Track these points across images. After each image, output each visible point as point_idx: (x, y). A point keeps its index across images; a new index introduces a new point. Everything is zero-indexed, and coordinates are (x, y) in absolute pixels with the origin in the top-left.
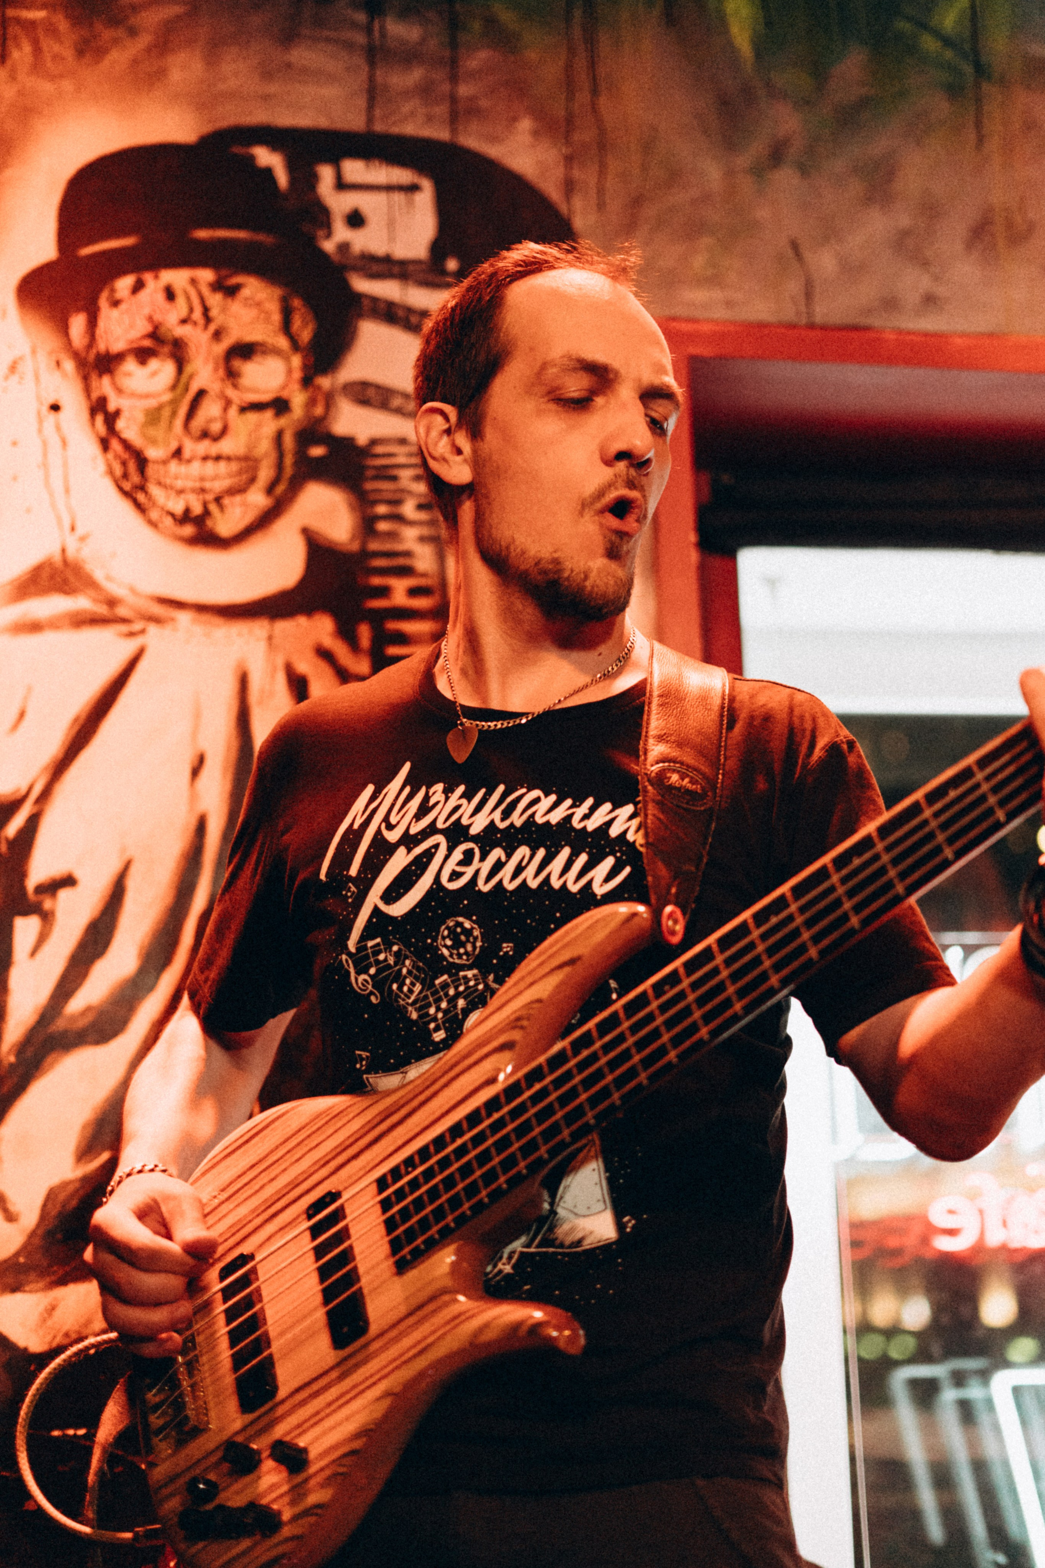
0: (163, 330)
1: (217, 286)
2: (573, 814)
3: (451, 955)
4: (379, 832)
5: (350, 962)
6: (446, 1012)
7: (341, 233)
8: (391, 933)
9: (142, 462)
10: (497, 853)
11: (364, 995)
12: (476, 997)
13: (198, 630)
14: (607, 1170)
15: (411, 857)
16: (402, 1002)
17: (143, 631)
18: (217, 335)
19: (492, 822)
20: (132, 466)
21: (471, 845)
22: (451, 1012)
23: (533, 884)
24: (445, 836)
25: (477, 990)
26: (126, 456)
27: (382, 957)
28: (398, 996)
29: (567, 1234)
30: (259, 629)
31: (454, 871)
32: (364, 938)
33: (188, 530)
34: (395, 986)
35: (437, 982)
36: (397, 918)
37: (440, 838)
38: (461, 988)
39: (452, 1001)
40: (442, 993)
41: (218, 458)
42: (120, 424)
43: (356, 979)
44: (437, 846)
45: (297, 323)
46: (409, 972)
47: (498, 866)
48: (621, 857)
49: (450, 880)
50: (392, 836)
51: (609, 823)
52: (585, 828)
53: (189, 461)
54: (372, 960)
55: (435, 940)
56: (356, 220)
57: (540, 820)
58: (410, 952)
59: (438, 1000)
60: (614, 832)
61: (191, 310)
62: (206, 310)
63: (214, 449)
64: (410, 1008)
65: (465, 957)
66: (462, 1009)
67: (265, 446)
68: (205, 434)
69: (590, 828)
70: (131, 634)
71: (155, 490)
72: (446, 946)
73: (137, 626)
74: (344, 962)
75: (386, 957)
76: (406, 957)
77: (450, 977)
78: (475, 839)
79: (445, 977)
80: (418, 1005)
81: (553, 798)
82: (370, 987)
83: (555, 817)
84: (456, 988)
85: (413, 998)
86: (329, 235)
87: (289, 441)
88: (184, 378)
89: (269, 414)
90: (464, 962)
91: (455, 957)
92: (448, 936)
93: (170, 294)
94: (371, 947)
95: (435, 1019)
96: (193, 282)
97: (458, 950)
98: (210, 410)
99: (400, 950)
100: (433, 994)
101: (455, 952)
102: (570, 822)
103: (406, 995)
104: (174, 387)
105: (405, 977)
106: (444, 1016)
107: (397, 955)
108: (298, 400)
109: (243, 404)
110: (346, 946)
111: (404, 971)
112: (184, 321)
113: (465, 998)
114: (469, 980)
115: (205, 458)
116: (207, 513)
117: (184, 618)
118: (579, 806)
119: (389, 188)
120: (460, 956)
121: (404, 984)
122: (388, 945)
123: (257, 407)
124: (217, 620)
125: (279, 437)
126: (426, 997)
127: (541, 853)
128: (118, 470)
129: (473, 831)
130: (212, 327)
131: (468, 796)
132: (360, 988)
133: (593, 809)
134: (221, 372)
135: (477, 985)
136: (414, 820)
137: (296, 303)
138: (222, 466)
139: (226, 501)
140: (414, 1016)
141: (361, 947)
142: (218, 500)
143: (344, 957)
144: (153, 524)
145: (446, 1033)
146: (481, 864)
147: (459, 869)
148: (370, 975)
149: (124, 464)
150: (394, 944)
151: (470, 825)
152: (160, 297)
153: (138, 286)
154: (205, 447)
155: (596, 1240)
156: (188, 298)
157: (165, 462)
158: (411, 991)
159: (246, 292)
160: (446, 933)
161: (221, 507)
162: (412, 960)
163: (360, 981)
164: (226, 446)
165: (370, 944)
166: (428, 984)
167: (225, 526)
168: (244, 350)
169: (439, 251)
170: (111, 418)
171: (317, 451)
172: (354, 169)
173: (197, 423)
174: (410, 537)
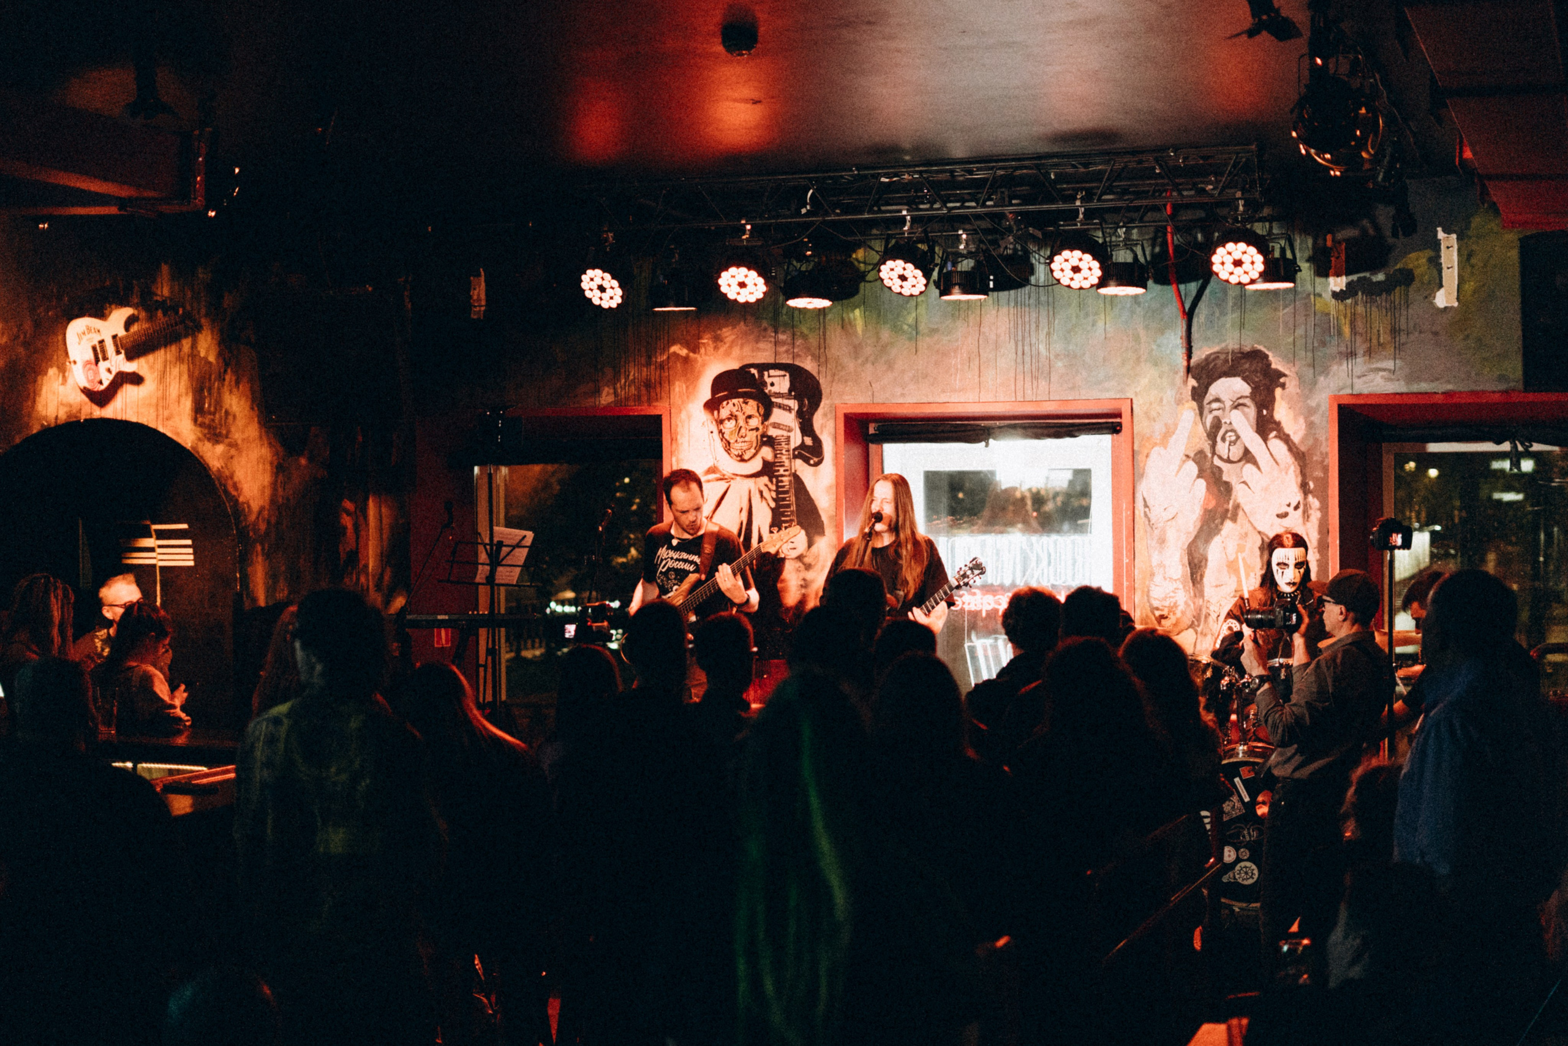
0: (733, 413)
1: (744, 402)
7: (769, 388)
9: (729, 443)
13: (741, 481)
17: (730, 482)
18: (744, 414)
20: (727, 445)
26: (726, 442)
30: (752, 480)
33: (739, 458)
41: (745, 442)
42: (725, 435)
45: (760, 410)
53: (739, 443)
56: (772, 384)
61: (738, 408)
62: (741, 408)
63: (744, 440)
67: (754, 439)
68: (742, 437)
70: (728, 482)
71: (732, 450)
73: (729, 480)
86: (767, 388)
87: (759, 437)
88: (737, 424)
89: (755, 431)
93: (734, 405)
96: (738, 402)
98: (743, 431)
104: (735, 426)
108: (761, 428)
109: (750, 429)
112: (737, 411)
115: (742, 442)
116: (742, 454)
117: (738, 478)
119: (779, 376)
123: (753, 430)
124: (745, 478)
125: (757, 437)
128: (724, 446)
130: (743, 412)
134: (745, 422)
137: (760, 405)
138: (746, 444)
139: (746, 452)
144: (732, 457)
149: (725, 444)
152: (732, 406)
153: (728, 404)
154: (742, 439)
156: (738, 406)
157: (734, 443)
159: (750, 403)
164: (746, 439)
167: (746, 457)
168: (750, 417)
169: (790, 391)
170: (723, 434)
171: (765, 439)
172: (772, 372)
173: (740, 434)
174: (784, 458)
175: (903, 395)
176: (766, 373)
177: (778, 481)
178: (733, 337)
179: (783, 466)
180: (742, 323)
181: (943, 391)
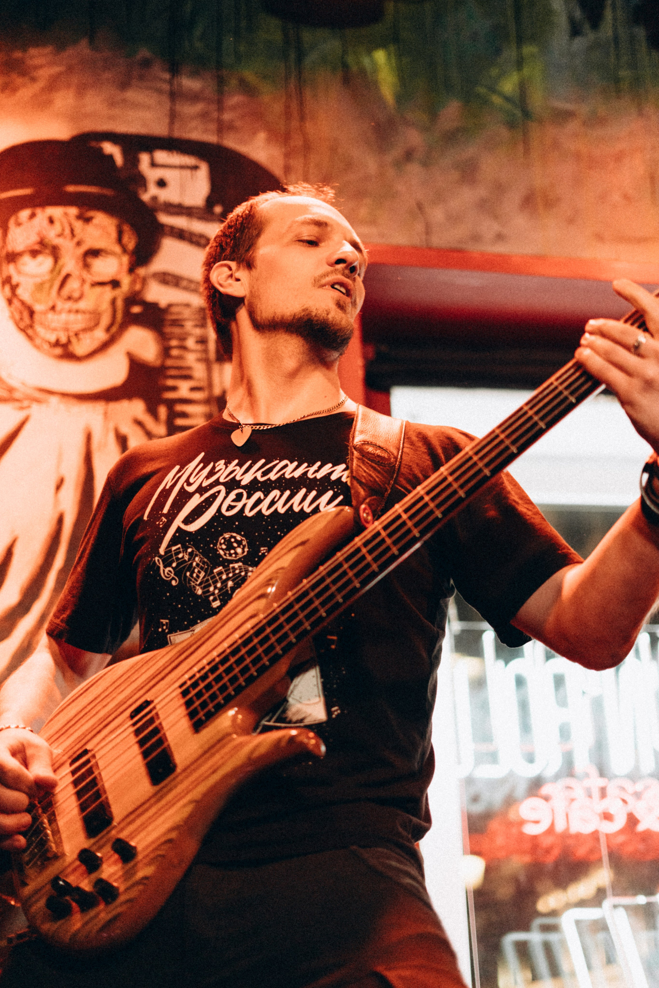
0: (46, 240)
1: (80, 217)
2: (308, 470)
3: (225, 554)
4: (182, 487)
5: (160, 561)
6: (220, 590)
7: (153, 190)
8: (188, 541)
9: (32, 313)
10: (259, 495)
11: (167, 581)
12: (239, 580)
13: (62, 407)
14: (322, 676)
15: (203, 498)
16: (192, 584)
17: (29, 407)
18: (79, 244)
19: (256, 478)
20: (26, 315)
21: (240, 490)
22: (223, 589)
23: (282, 511)
24: (224, 486)
25: (241, 575)
26: (22, 308)
27: (180, 556)
28: (190, 580)
29: (294, 714)
30: (99, 407)
31: (229, 505)
32: (169, 546)
33: (58, 351)
34: (188, 574)
35: (215, 571)
36: (192, 532)
37: (222, 488)
38: (231, 575)
39: (224, 582)
40: (218, 578)
41: (77, 311)
42: (19, 291)
43: (164, 571)
44: (219, 492)
45: (126, 239)
46: (198, 565)
47: (259, 502)
48: (337, 491)
49: (228, 510)
50: (191, 489)
51: (330, 474)
52: (315, 477)
53: (60, 312)
54: (174, 558)
55: (215, 545)
56: (162, 183)
57: (287, 476)
58: (200, 552)
59: (215, 582)
60: (334, 477)
61: (63, 230)
62: (72, 231)
63: (76, 306)
64: (198, 587)
65: (234, 555)
66: (231, 587)
67: (105, 306)
68: (69, 298)
69: (318, 477)
70: (22, 408)
71: (39, 329)
72: (222, 549)
73: (26, 403)
74: (157, 561)
75: (183, 556)
76: (196, 555)
77: (223, 568)
78: (244, 487)
79: (221, 568)
80: (203, 586)
81: (296, 463)
82: (172, 575)
83: (297, 474)
84: (227, 575)
85: (199, 581)
86: (146, 190)
87: (120, 303)
88: (58, 266)
89: (108, 289)
90: (233, 558)
91: (227, 555)
92: (224, 543)
93: (51, 221)
94: (174, 551)
95: (213, 594)
96: (66, 214)
97: (230, 551)
98: (73, 285)
99: (193, 551)
100: (212, 578)
101: (228, 552)
102: (307, 475)
103: (195, 579)
104: (52, 271)
105: (195, 568)
106: (219, 592)
107: (191, 554)
108: (126, 281)
109: (92, 283)
110: (159, 553)
111: (194, 564)
112: (60, 235)
113: (233, 581)
114: (236, 569)
115: (70, 311)
116: (69, 342)
117: (54, 400)
118: (312, 466)
119: (182, 167)
120: (230, 555)
121: (193, 572)
122: (185, 548)
123: (102, 284)
124: (73, 401)
125: (113, 302)
126: (208, 580)
127: (287, 493)
128: (17, 317)
129: (243, 483)
130: (76, 240)
131: (240, 465)
132: (166, 577)
133: (320, 468)
134: (81, 264)
135: (240, 572)
136: (205, 479)
137: (126, 228)
138: (80, 317)
139: (81, 336)
140: (200, 592)
141: (168, 550)
142: (76, 335)
143: (157, 558)
144: (38, 347)
145: (221, 602)
146: (248, 501)
147: (233, 504)
148: (172, 568)
149: (21, 313)
150: (190, 547)
151: (241, 480)
152: (46, 222)
153: (33, 216)
154: (69, 305)
155: (313, 720)
156: (62, 224)
157: (45, 313)
158: (198, 576)
159: (95, 221)
160: (223, 541)
161: (79, 340)
162: (200, 557)
163: (166, 572)
164: (82, 305)
165: (174, 548)
166: (209, 572)
167: (80, 349)
168: (95, 253)
169: (210, 202)
170: (14, 288)
171: (136, 309)
172: (161, 156)
173: (66, 291)
174: (191, 359)
175: (500, 237)
176: (145, 158)
177: (172, 415)
178: (56, 70)
179: (188, 377)
180: (84, 43)
181: (599, 237)
